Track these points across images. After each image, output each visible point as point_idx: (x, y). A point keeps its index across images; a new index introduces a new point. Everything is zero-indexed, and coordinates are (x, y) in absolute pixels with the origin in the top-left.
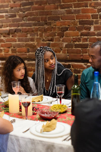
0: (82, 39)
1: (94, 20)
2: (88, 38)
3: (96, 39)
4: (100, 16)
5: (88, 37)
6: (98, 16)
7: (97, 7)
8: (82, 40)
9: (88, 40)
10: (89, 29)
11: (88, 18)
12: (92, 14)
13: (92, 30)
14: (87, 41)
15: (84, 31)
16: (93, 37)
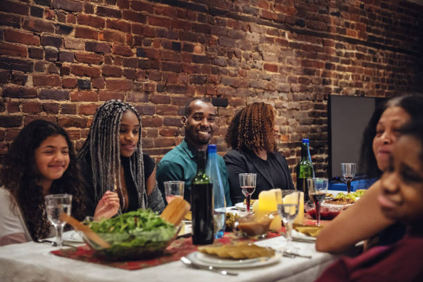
0: (6, 104)
1: (35, 61)
2: (20, 103)
3: (38, 104)
4: (46, 53)
5: (21, 100)
6: (43, 53)
7: (41, 32)
8: (6, 107)
9: (21, 106)
10: (24, 81)
11: (20, 55)
12: (30, 46)
13: (29, 84)
14: (19, 111)
15: (11, 85)
16: (32, 100)
